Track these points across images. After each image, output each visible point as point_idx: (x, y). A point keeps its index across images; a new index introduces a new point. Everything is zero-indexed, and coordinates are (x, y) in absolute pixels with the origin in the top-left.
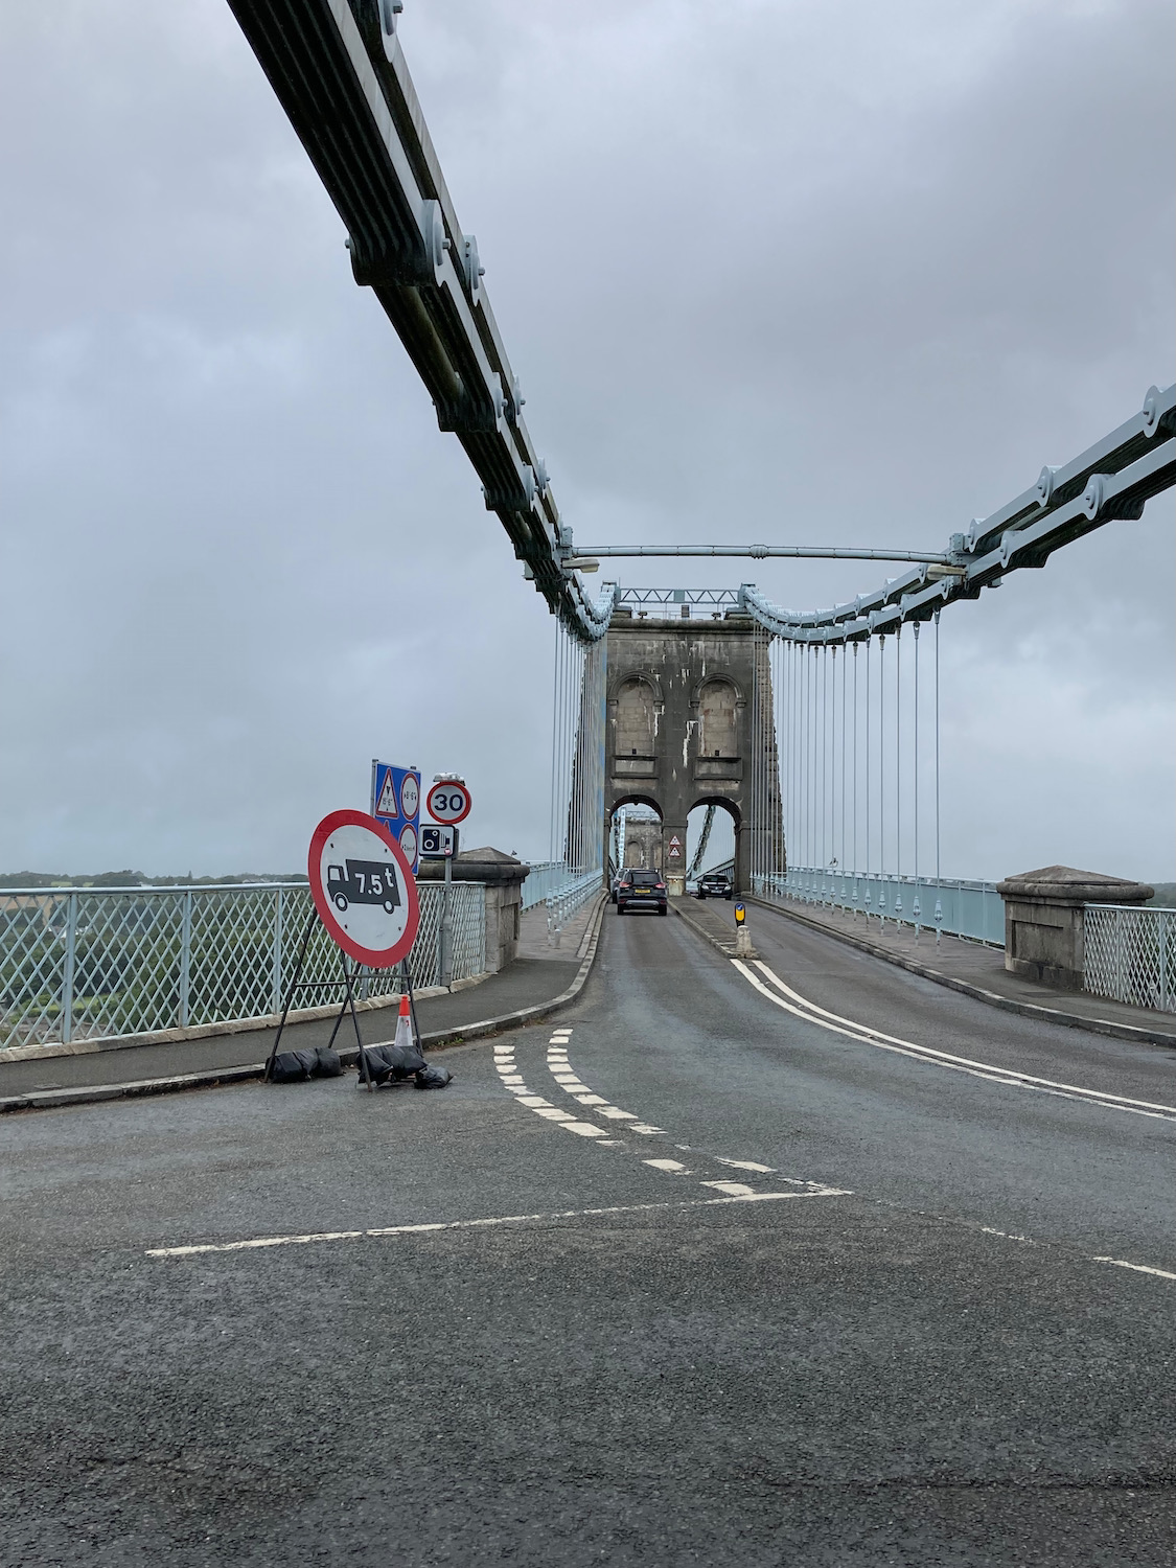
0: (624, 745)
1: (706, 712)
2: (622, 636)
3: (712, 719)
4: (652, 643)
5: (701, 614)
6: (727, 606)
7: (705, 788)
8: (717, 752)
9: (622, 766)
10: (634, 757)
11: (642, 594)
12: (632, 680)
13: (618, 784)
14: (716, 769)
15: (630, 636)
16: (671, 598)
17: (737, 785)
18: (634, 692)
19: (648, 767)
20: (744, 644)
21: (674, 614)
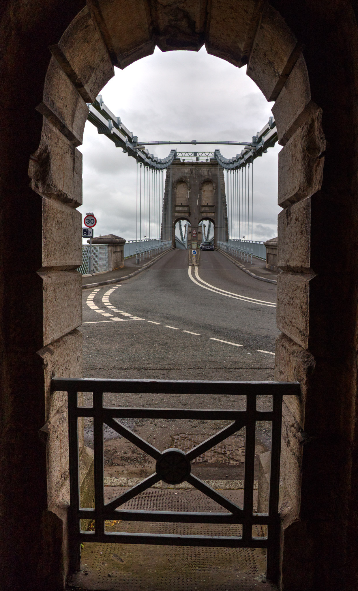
0: (178, 202)
1: (204, 191)
2: (177, 167)
3: (206, 193)
4: (187, 170)
5: (202, 160)
6: (210, 157)
7: (204, 215)
8: (208, 204)
9: (178, 209)
10: (182, 206)
11: (183, 154)
12: (181, 181)
13: (176, 214)
14: (207, 209)
15: (180, 167)
16: (193, 155)
17: (214, 214)
18: (182, 185)
19: (186, 209)
20: (216, 169)
21: (194, 159)
